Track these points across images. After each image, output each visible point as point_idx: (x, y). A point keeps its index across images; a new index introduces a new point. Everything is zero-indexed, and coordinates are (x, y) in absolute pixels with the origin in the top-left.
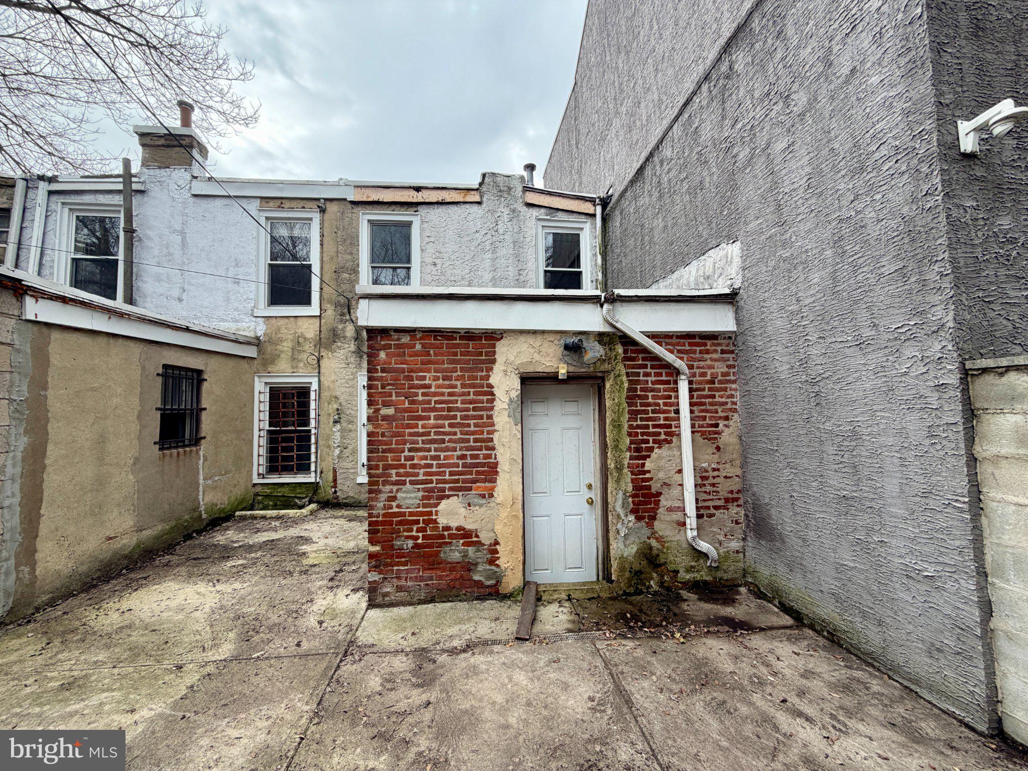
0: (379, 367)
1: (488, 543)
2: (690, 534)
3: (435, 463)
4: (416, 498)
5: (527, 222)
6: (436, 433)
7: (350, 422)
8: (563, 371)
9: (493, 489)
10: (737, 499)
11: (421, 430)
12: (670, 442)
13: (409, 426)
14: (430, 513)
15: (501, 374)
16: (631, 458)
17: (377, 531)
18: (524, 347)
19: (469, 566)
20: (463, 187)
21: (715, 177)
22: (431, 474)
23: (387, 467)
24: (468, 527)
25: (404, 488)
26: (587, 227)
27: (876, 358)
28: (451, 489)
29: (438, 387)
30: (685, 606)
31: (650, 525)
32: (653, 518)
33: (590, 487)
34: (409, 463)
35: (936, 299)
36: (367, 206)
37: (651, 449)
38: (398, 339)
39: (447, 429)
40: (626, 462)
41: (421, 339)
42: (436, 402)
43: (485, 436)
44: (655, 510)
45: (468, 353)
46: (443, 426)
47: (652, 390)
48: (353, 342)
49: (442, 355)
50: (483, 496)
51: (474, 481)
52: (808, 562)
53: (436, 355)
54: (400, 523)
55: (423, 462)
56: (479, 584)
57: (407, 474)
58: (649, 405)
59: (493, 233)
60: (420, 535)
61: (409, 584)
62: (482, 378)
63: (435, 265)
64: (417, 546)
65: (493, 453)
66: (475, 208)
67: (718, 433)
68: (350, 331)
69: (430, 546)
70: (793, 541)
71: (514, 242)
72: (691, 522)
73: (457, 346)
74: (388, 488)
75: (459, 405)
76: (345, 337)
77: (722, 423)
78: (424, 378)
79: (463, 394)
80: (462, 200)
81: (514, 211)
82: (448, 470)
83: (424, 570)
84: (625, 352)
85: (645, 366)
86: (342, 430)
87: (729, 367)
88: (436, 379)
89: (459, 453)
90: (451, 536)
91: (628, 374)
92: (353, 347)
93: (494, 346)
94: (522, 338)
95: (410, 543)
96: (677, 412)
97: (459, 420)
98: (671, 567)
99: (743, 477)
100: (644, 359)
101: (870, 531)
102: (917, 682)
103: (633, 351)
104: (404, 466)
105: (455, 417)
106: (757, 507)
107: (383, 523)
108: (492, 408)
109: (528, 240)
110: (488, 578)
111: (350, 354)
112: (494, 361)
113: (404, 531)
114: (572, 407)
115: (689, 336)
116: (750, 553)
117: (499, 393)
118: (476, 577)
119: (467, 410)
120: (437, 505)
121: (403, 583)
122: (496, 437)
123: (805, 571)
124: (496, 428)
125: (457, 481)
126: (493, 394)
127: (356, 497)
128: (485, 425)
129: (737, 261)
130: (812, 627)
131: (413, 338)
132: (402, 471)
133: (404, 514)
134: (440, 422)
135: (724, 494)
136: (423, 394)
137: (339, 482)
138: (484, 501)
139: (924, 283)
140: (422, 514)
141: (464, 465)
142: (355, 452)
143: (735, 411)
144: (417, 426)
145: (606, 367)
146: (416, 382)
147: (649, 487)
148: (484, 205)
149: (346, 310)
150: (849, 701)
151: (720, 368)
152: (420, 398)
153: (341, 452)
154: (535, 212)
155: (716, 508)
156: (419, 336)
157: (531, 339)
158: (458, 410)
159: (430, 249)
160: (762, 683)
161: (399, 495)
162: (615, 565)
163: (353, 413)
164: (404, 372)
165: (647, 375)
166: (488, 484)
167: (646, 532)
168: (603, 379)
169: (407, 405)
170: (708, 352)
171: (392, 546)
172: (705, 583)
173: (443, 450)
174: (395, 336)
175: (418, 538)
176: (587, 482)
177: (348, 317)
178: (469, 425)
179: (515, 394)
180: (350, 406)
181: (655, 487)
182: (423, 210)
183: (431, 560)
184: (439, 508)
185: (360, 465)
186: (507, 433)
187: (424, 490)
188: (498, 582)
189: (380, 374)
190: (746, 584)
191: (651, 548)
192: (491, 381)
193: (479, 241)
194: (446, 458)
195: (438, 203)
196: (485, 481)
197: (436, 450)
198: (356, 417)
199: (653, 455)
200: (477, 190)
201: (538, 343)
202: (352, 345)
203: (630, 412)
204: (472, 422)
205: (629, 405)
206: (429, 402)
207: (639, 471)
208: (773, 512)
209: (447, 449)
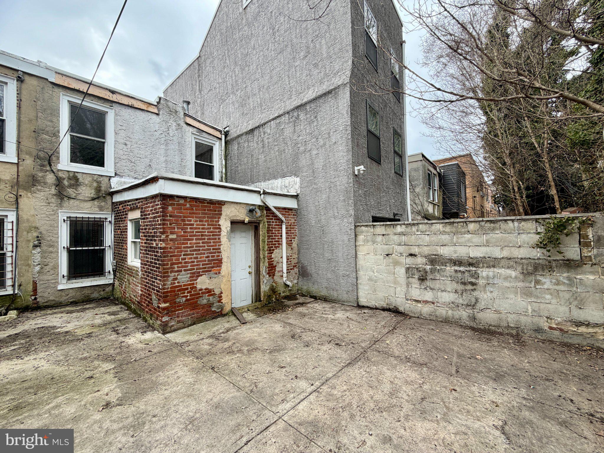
0: (168, 215)
1: (218, 293)
2: (285, 279)
3: (195, 260)
4: (187, 277)
5: (186, 134)
6: (196, 247)
7: (51, 246)
8: (247, 220)
9: (220, 270)
10: (296, 266)
11: (189, 245)
12: (279, 247)
13: (183, 244)
14: (193, 284)
15: (224, 220)
16: (268, 253)
17: (168, 296)
18: (233, 209)
19: (210, 305)
20: (146, 101)
21: (290, 151)
22: (194, 266)
23: (172, 264)
24: (210, 288)
25: (181, 273)
26: (217, 143)
27: (338, 221)
28: (203, 272)
29: (197, 225)
30: (285, 303)
31: (273, 278)
32: (274, 275)
33: (250, 267)
34: (183, 261)
35: (351, 208)
36: (67, 90)
37: (273, 250)
38: (178, 201)
39: (201, 245)
40: (266, 255)
41: (189, 202)
42: (196, 232)
43: (217, 247)
44: (274, 272)
45: (211, 210)
46: (199, 243)
47: (274, 228)
48: (54, 187)
49: (199, 210)
50: (216, 274)
51: (213, 267)
52: (319, 281)
53: (196, 210)
54: (179, 290)
55: (190, 260)
56: (215, 312)
57: (182, 267)
58: (273, 233)
59: (166, 134)
60: (189, 294)
61: (183, 318)
62: (216, 222)
63: (126, 144)
64: (187, 300)
65: (220, 254)
66: (154, 116)
67: (292, 243)
68: (50, 178)
69: (193, 299)
70: (315, 275)
71: (179, 143)
72: (285, 275)
73: (206, 206)
74: (173, 274)
75: (206, 233)
76: (45, 183)
77: (293, 240)
78: (191, 221)
79: (208, 229)
80: (146, 109)
81: (179, 125)
82: (201, 263)
83: (191, 310)
84: (267, 213)
85: (272, 219)
86: (43, 252)
87: (295, 220)
88: (196, 221)
89: (206, 255)
90: (203, 293)
91: (267, 222)
92: (53, 191)
93: (221, 208)
94: (232, 205)
95: (184, 299)
96: (281, 236)
97: (206, 240)
98: (279, 292)
99: (298, 258)
100: (272, 216)
101: (335, 267)
102: (344, 302)
103: (269, 213)
104: (181, 263)
105: (204, 239)
106: (302, 267)
107: (170, 292)
108: (220, 235)
109: (187, 143)
110: (218, 309)
111: (50, 196)
112: (221, 214)
113: (181, 294)
114: (243, 234)
115: (285, 209)
116: (300, 283)
117: (223, 228)
118: (213, 309)
119: (210, 236)
120: (196, 280)
121: (180, 318)
122: (222, 247)
123: (318, 283)
124: (222, 243)
125: (205, 268)
126: (220, 229)
127: (57, 299)
128: (217, 242)
129: (298, 184)
130: (319, 299)
131: (186, 201)
132: (180, 265)
133: (181, 286)
134: (198, 241)
135: (293, 264)
136: (190, 228)
137: (39, 290)
138: (217, 276)
139: (348, 204)
140: (190, 285)
141: (208, 261)
142: (56, 267)
143: (296, 235)
144: (187, 243)
145: (261, 219)
146: (187, 222)
147: (273, 264)
148: (160, 116)
149: (46, 163)
150: (334, 309)
151: (293, 220)
152: (189, 230)
153: (42, 268)
154: (191, 129)
155: (291, 269)
156: (188, 200)
157: (236, 206)
158: (206, 235)
159: (122, 134)
160: (316, 312)
161: (179, 277)
162: (262, 294)
163: (54, 239)
164: (181, 217)
165: (273, 222)
166: (218, 268)
167: (272, 281)
168: (259, 223)
169: (182, 233)
170: (289, 215)
171: (175, 302)
172: (288, 296)
173: (199, 254)
174: (177, 199)
175: (188, 296)
176: (248, 265)
177: (48, 168)
178: (210, 243)
179: (229, 229)
180: (50, 234)
181: (275, 264)
182: (116, 107)
183: (194, 305)
184: (197, 281)
185: (60, 276)
186: (226, 246)
187: (191, 273)
188: (222, 309)
189: (169, 218)
190: (298, 294)
191: (273, 286)
192: (220, 223)
193: (157, 137)
194: (201, 258)
195: (128, 106)
196: (217, 266)
197: (196, 254)
198: (57, 242)
199: (274, 252)
200: (156, 106)
201: (238, 208)
202: (53, 190)
203: (268, 236)
204: (212, 241)
205: (268, 233)
206: (193, 232)
207: (270, 258)
208: (308, 268)
209: (201, 254)
